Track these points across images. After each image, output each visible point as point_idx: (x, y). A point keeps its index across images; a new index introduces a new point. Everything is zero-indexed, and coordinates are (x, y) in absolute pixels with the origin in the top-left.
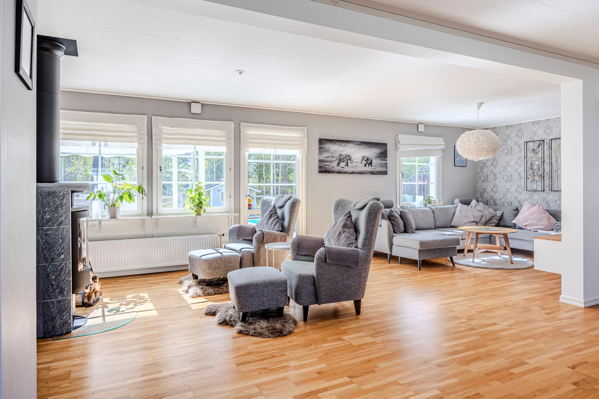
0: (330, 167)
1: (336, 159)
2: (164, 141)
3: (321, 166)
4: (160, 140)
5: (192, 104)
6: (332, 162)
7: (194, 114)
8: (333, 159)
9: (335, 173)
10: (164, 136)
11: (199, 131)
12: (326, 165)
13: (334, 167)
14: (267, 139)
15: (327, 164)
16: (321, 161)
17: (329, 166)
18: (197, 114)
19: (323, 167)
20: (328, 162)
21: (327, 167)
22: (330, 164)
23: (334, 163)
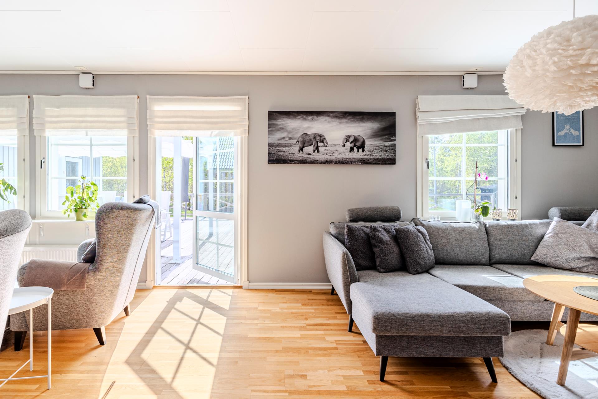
0: (287, 154)
1: (296, 141)
2: (47, 125)
3: (271, 153)
4: (43, 125)
5: (81, 76)
6: (290, 145)
7: (86, 88)
8: (291, 141)
9: (295, 163)
10: (48, 119)
11: (91, 111)
12: (279, 151)
13: (293, 154)
14: (185, 117)
15: (280, 149)
16: (271, 145)
17: (284, 152)
18: (89, 88)
19: (275, 153)
20: (282, 146)
21: (282, 154)
22: (286, 149)
23: (293, 147)
